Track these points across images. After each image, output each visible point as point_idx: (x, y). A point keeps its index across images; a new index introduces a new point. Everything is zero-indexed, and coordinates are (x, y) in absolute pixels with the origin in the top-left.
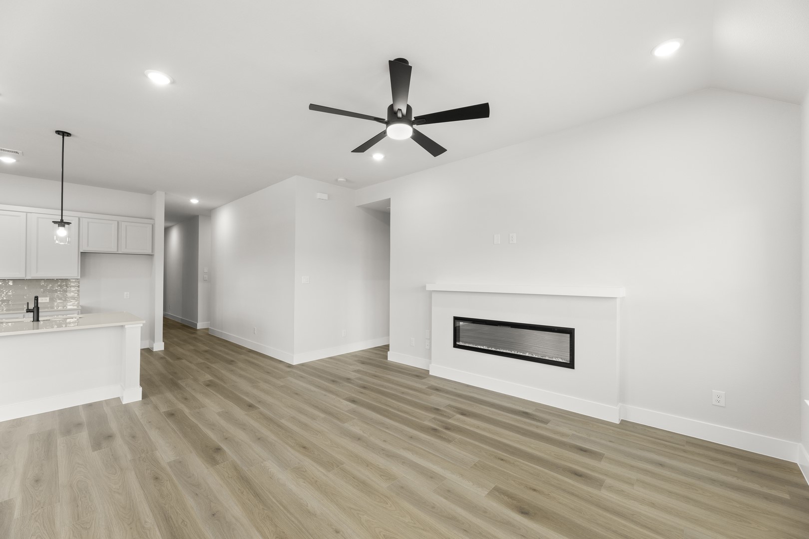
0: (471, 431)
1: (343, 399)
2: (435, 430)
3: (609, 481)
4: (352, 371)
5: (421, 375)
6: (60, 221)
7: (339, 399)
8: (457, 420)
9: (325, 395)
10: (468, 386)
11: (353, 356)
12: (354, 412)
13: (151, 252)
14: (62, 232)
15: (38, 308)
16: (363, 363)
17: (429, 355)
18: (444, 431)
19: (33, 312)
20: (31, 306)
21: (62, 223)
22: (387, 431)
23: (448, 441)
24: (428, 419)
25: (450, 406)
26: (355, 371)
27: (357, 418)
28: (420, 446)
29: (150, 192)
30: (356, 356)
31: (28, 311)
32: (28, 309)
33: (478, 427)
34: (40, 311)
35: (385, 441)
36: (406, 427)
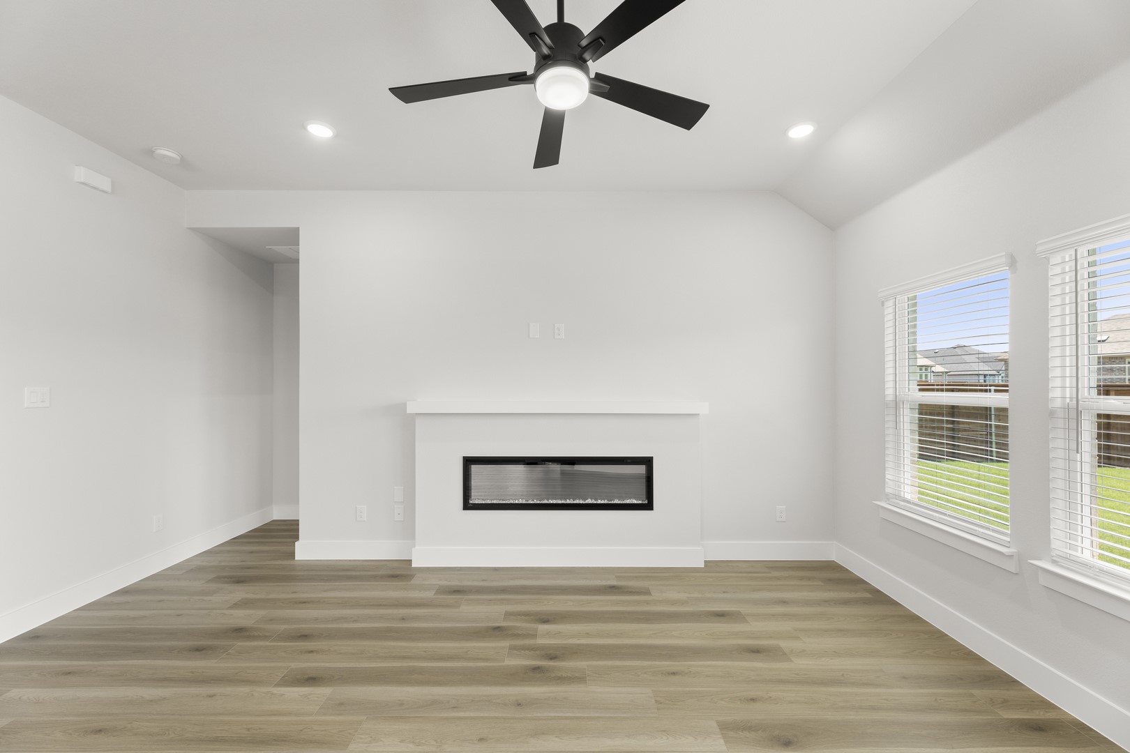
0: (587, 645)
1: (278, 685)
2: (536, 669)
3: (784, 644)
4: (231, 608)
5: (399, 572)
7: (264, 689)
8: (548, 635)
9: (211, 696)
10: (496, 569)
11: (191, 570)
12: (340, 706)
16: (239, 581)
17: (408, 529)
18: (551, 663)
22: (461, 714)
23: (577, 678)
24: (500, 654)
25: (508, 615)
26: (236, 606)
27: (364, 718)
28: (553, 715)
30: (200, 569)
33: (588, 635)
35: (481, 740)
36: (488, 688)
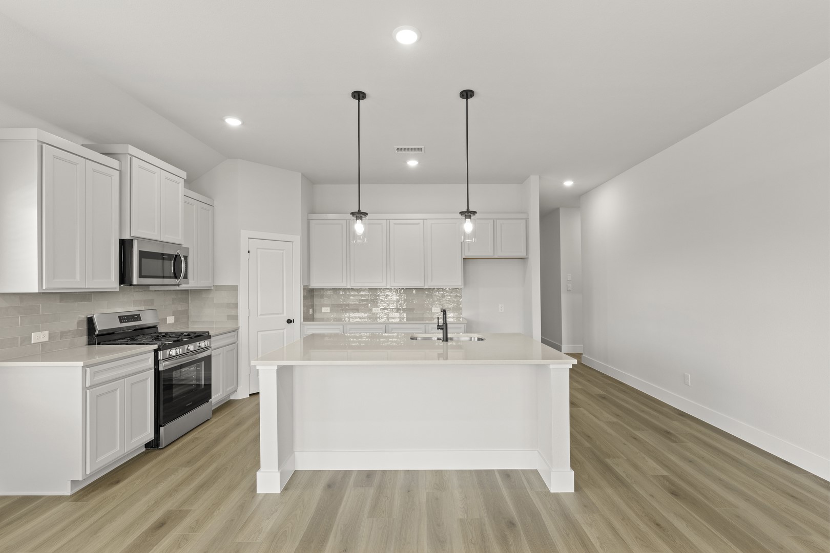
6: (466, 210)
13: (525, 255)
14: (468, 226)
15: (446, 325)
19: (443, 329)
20: (441, 322)
21: (468, 214)
29: (521, 180)
31: (439, 327)
32: (438, 325)
34: (448, 327)
